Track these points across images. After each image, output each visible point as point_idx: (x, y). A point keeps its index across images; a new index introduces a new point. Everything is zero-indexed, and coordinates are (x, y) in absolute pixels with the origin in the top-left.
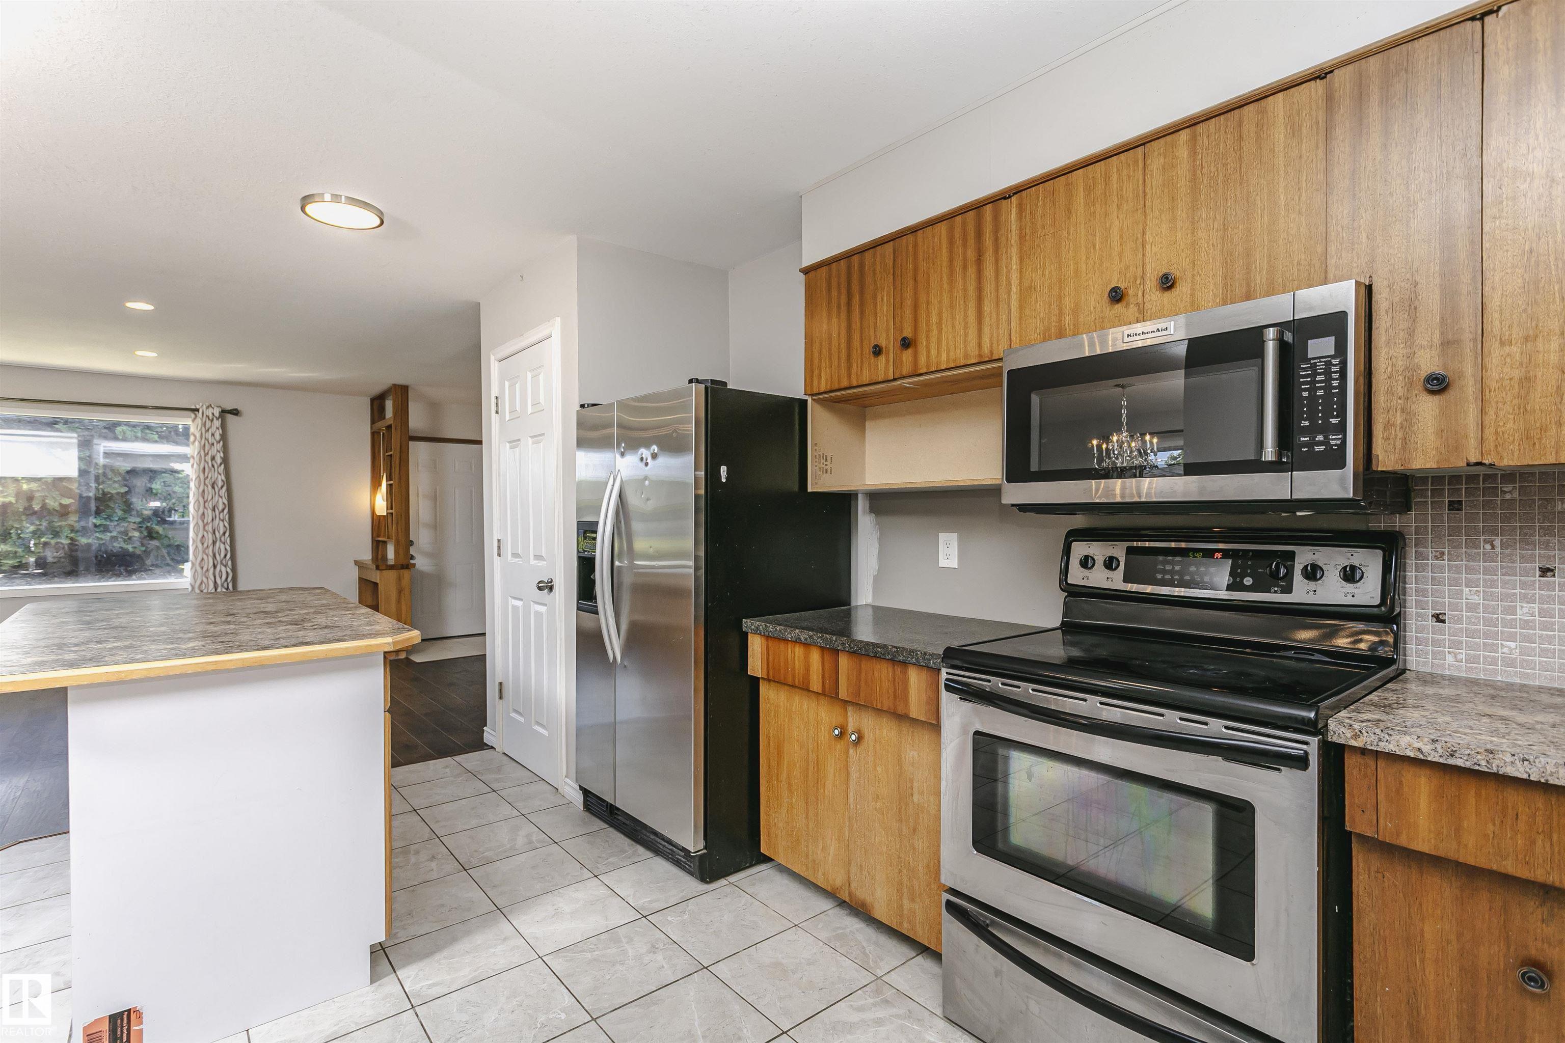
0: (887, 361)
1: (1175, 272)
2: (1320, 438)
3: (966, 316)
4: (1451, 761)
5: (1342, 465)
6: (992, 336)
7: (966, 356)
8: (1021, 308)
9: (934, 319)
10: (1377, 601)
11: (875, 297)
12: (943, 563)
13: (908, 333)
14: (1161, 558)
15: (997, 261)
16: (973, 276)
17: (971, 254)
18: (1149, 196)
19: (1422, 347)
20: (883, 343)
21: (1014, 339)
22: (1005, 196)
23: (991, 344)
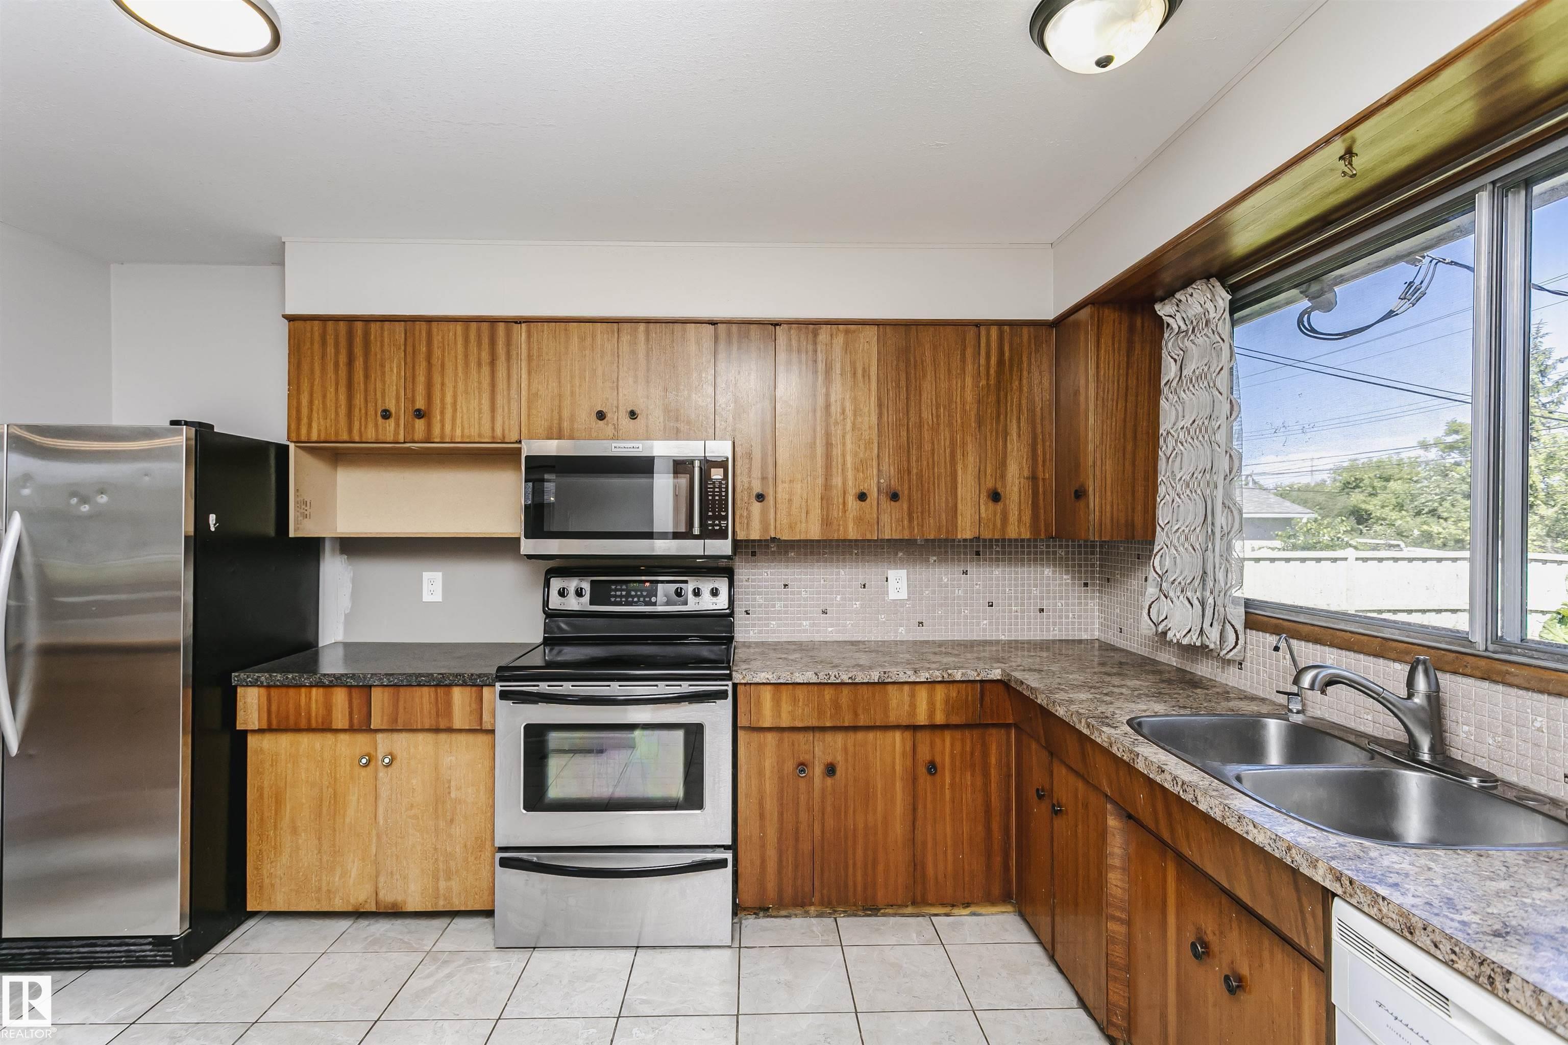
0: (397, 425)
1: (637, 411)
2: (717, 522)
3: (480, 404)
4: (779, 681)
5: (726, 538)
6: (504, 422)
7: (480, 435)
8: (529, 408)
9: (449, 399)
10: (726, 607)
11: (382, 366)
12: (426, 598)
13: (420, 404)
14: (613, 587)
15: (509, 369)
16: (487, 373)
17: (485, 356)
18: (621, 357)
19: (754, 478)
20: (392, 407)
21: (523, 429)
22: (518, 321)
23: (503, 430)
